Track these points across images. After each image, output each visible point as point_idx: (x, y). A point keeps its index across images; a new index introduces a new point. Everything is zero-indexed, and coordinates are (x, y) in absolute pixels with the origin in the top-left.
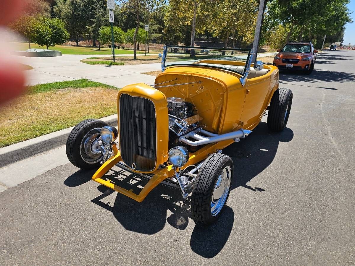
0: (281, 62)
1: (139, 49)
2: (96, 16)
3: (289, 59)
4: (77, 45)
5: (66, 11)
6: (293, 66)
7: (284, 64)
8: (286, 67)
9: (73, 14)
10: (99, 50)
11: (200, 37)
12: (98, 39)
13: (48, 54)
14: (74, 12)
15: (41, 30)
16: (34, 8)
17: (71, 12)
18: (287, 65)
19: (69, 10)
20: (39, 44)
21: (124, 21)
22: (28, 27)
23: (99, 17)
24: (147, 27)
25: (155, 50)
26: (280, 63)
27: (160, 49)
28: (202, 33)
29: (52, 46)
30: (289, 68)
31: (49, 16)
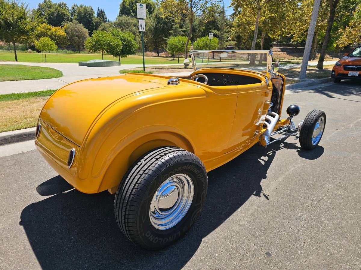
0: (343, 69)
1: (215, 58)
2: (174, 27)
3: (353, 65)
4: (158, 56)
5: (150, 25)
6: (359, 75)
7: (346, 72)
8: (349, 75)
9: (155, 27)
10: (174, 60)
11: (287, 43)
12: (166, 49)
13: (106, 64)
14: (156, 25)
15: (112, 43)
16: (125, 24)
17: (154, 25)
18: (350, 73)
19: (152, 24)
20: (114, 56)
21: (202, 31)
22: (101, 41)
23: (176, 28)
24: (211, 35)
25: (233, 58)
26: (340, 71)
27: (239, 57)
28: (275, 38)
29: (124, 57)
30: (353, 77)
31: (137, 30)
